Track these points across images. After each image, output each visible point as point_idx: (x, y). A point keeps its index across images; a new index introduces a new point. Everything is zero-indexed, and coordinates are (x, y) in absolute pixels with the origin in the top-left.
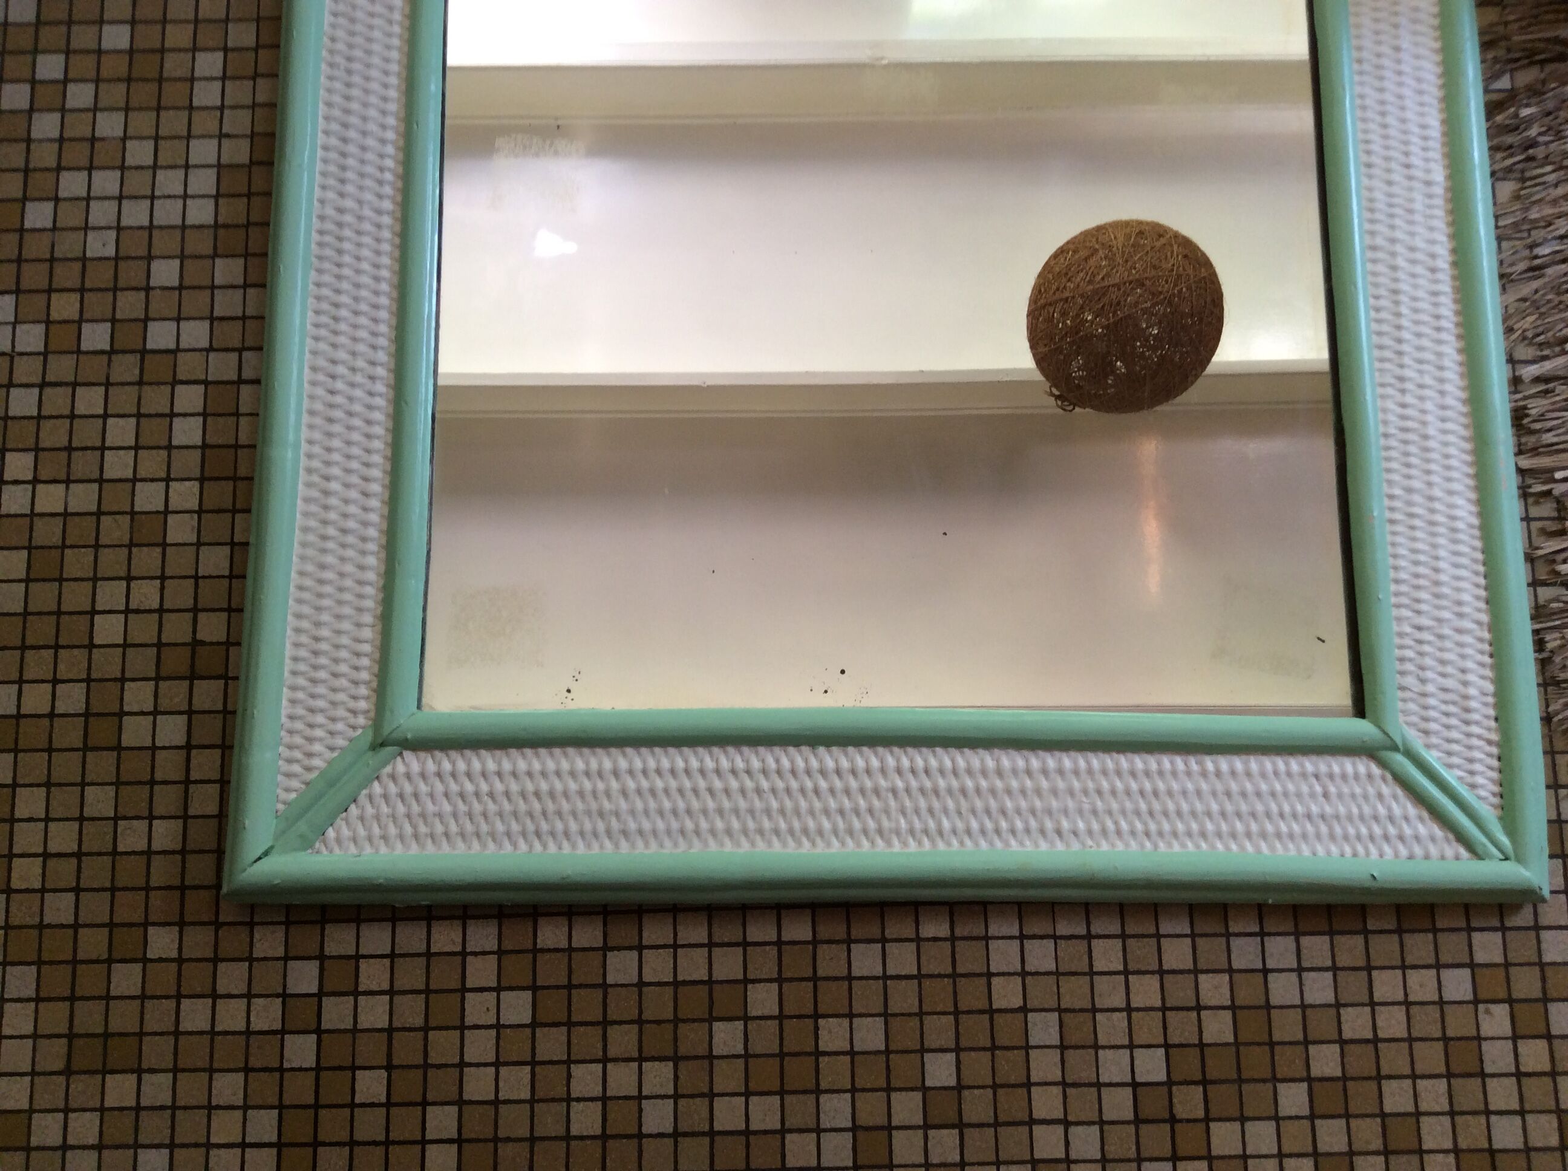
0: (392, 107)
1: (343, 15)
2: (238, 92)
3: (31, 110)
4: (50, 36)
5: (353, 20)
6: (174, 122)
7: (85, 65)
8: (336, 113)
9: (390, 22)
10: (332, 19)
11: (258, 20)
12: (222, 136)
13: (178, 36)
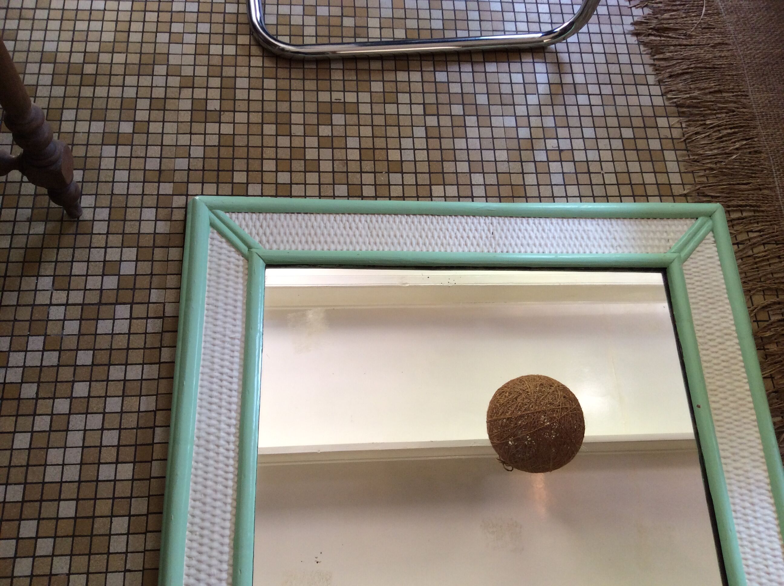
0: (226, 557)
1: (199, 500)
2: (137, 542)
3: (15, 557)
4: (30, 510)
5: (204, 504)
6: (98, 562)
7: (48, 527)
8: (194, 562)
9: (225, 504)
10: (193, 502)
11: (149, 496)
12: (126, 571)
13: (103, 508)
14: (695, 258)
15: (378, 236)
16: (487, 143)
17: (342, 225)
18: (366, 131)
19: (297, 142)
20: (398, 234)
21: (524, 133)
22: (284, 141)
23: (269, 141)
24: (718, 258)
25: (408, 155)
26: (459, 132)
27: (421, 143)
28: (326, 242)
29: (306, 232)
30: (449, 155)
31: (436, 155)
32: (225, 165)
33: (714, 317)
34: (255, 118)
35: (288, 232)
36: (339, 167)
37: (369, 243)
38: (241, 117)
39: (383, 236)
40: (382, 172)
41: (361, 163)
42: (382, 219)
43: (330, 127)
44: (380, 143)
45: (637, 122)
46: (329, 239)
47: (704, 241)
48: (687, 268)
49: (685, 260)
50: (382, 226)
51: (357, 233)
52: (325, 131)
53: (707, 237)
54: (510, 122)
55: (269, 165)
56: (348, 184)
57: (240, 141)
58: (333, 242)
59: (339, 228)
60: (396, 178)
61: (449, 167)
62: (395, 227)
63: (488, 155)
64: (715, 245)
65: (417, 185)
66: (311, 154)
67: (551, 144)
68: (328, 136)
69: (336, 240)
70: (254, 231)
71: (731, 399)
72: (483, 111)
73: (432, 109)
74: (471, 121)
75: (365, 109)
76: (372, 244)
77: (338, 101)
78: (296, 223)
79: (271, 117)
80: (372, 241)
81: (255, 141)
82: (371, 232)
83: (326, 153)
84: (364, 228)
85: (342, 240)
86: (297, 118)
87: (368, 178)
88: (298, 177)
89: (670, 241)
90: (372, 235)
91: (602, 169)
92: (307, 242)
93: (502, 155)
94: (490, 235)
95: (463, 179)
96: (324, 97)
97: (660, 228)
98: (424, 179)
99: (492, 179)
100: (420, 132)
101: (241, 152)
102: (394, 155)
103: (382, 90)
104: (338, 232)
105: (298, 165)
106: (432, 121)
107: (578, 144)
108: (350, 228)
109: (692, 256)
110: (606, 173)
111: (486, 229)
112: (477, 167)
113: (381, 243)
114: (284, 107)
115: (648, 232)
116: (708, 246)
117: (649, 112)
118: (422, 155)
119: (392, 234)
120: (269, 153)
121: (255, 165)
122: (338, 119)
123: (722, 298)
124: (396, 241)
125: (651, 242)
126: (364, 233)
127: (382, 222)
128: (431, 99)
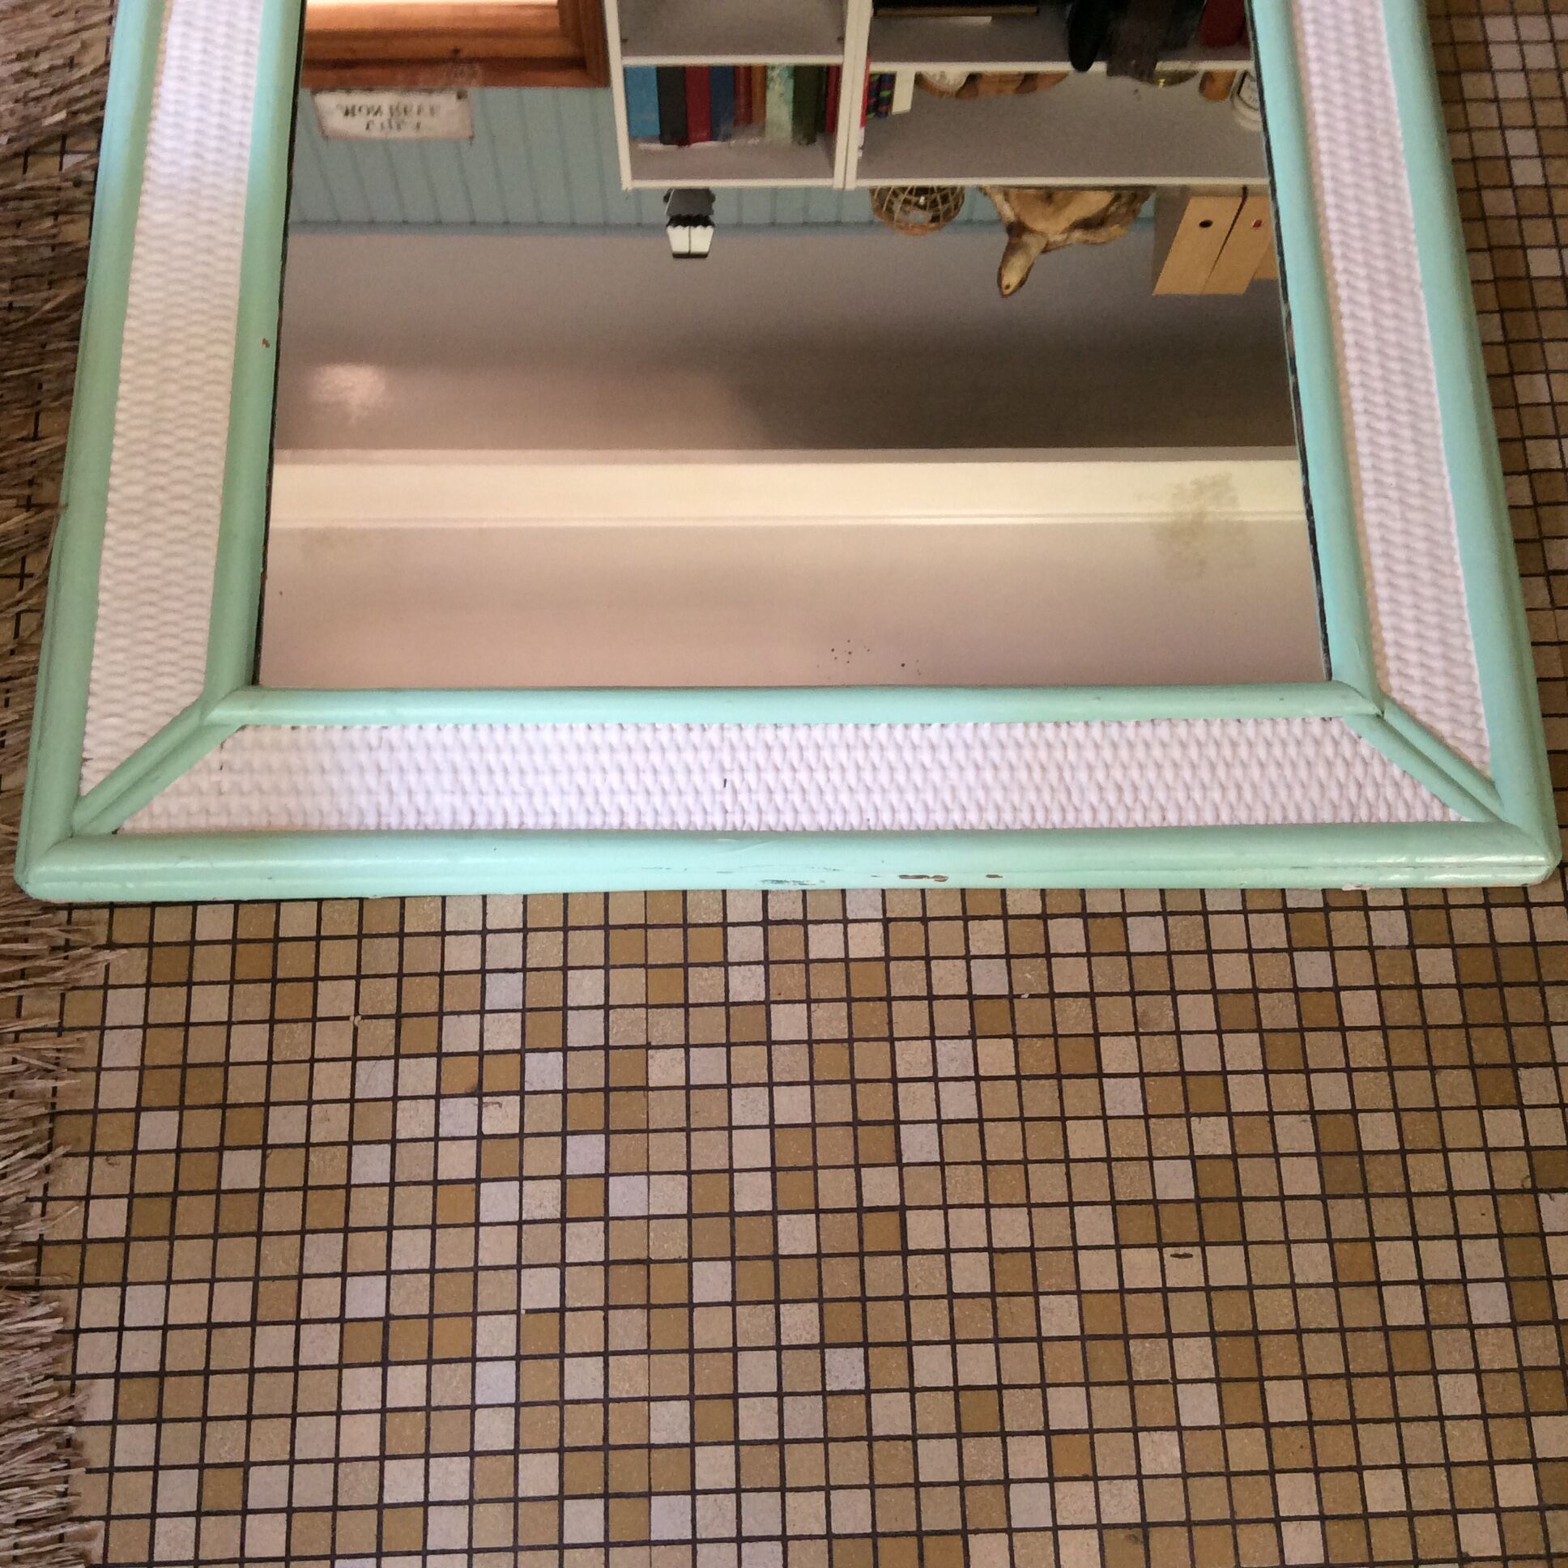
14: (159, 714)
15: (1043, 768)
16: (708, 1107)
17: (1144, 796)
18: (1085, 1139)
19: (1289, 1091)
20: (988, 775)
21: (586, 1154)
22: (1331, 1092)
23: (1373, 1089)
24: (90, 715)
25: (954, 1057)
26: (795, 1150)
27: (916, 1101)
28: (1183, 746)
29: (1238, 772)
30: (831, 1061)
31: (871, 1060)
32: (1484, 1005)
33: (154, 555)
34: (1426, 1172)
35: (1288, 772)
36: (1157, 1011)
37: (1065, 746)
38: (1470, 1172)
39: (1029, 768)
40: (1032, 996)
41: (1095, 1026)
42: (1033, 818)
43: (1198, 1151)
44: (1041, 1098)
45: (195, 1214)
46: (1176, 753)
47: (113, 766)
48: (189, 687)
49: (186, 711)
50: (1032, 796)
51: (1100, 775)
52: (1212, 1136)
53: (100, 778)
54: (626, 1196)
55: (1360, 1008)
56: (1128, 954)
57: (1457, 1086)
58: (1164, 745)
59: (1151, 788)
60: (990, 979)
61: (831, 1021)
62: (998, 796)
63: (708, 1066)
64: (85, 755)
65: (927, 959)
66: (1244, 1050)
67: (502, 1117)
68: (1200, 1115)
69: (1157, 752)
70: (1377, 770)
71: (174, 363)
72: (712, 1234)
73: (880, 1231)
74: (753, 1194)
75: (1095, 1225)
76: (1059, 746)
77: (1182, 1250)
78: (1267, 796)
79: (1383, 1175)
80: (1058, 754)
81: (1414, 1088)
82: (1061, 778)
83: (1200, 1054)
84: (1082, 791)
85: (1140, 753)
86: (1302, 1177)
87: (1071, 976)
88: (1272, 971)
89: (215, 765)
90: (1060, 769)
91: (356, 1029)
92: (1234, 745)
93: (665, 1068)
94: (734, 777)
95: (790, 980)
96: (1227, 1265)
97: (235, 802)
98: (907, 979)
99: (704, 984)
100: (919, 1143)
101: (1448, 1048)
102: (997, 1056)
103: (1043, 1300)
104: (1151, 774)
105: (1278, 1011)
106: (880, 1187)
107: (414, 1120)
108: (1119, 789)
109: (165, 721)
110: (347, 1018)
111: (743, 797)
112: (747, 1024)
113: (1034, 746)
114: (1348, 1217)
115: (277, 790)
116: (107, 750)
117: (147, 1258)
118: (913, 1058)
119: (1005, 775)
120: (1367, 1050)
121: (1401, 1007)
122: (1175, 1181)
123: (116, 604)
124: (995, 754)
125: (275, 760)
126: (1083, 776)
127: (1033, 809)
128: (883, 1275)
